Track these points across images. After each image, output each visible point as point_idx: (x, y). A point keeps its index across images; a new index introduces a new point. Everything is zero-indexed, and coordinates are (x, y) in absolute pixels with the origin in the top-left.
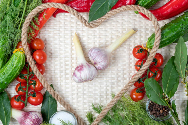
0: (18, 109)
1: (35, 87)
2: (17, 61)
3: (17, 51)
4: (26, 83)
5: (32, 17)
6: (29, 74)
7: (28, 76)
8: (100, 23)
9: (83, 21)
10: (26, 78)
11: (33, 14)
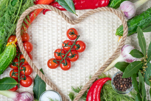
0: (13, 91)
1: (25, 72)
2: (10, 52)
3: (9, 45)
4: (18, 69)
5: (25, 15)
6: (20, 62)
7: (19, 63)
8: (80, 20)
9: (67, 19)
10: (18, 65)
11: (26, 13)
